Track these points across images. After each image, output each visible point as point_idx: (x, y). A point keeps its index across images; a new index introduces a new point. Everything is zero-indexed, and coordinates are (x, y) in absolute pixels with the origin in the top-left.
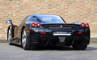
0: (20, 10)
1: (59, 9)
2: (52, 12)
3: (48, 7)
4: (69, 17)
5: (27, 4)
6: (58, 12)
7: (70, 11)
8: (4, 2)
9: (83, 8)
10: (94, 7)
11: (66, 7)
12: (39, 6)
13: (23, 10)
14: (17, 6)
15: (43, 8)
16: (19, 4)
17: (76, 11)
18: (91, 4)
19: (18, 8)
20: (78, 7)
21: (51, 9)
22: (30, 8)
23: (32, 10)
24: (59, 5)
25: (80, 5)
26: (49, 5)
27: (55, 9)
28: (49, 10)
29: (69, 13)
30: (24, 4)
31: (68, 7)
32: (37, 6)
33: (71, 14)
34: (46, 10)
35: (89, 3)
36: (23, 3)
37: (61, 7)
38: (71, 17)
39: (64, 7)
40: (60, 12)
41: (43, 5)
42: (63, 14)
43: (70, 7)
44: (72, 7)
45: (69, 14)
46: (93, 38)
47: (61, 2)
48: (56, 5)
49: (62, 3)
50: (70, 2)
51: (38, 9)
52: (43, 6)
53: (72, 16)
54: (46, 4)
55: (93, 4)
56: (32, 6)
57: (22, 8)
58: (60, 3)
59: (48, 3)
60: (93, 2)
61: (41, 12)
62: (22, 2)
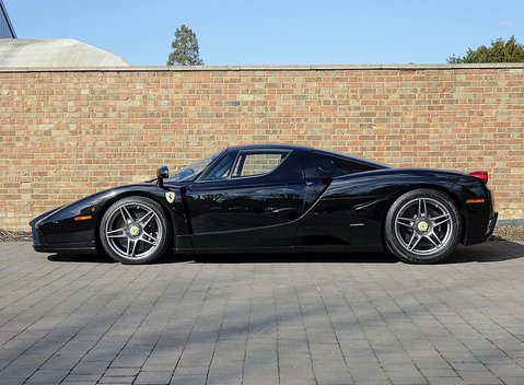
0: (268, 132)
1: (397, 126)
2: (374, 138)
3: (358, 120)
4: (433, 154)
5: (288, 115)
6: (393, 137)
7: (436, 132)
8: (213, 110)
9: (479, 120)
10: (520, 119)
11: (421, 121)
12: (329, 120)
13: (275, 132)
14: (258, 121)
15: (341, 126)
16: (261, 115)
17: (455, 131)
18: (510, 107)
19: (259, 126)
20: (462, 121)
21: (370, 126)
22: (301, 126)
23: (306, 132)
24: (396, 114)
25: (471, 113)
26: (362, 114)
27: (383, 127)
28: (364, 132)
29: (430, 141)
30: (280, 114)
31: (430, 120)
32: (321, 120)
33: (437, 143)
34: (353, 132)
35: (503, 104)
36: (277, 111)
37: (403, 120)
38: (438, 154)
39: (415, 120)
40: (400, 137)
41: (341, 114)
42: (410, 143)
43: (435, 121)
44: (441, 120)
45: (433, 143)
46: (516, 220)
47: (403, 103)
48: (388, 114)
49: (405, 109)
50: (435, 102)
51: (325, 131)
52: (342, 120)
53: (442, 148)
54: (351, 113)
55: (516, 107)
56: (306, 120)
57: (274, 126)
58: (400, 108)
59: (358, 108)
60: (515, 102)
61: (334, 137)
62: (273, 109)
